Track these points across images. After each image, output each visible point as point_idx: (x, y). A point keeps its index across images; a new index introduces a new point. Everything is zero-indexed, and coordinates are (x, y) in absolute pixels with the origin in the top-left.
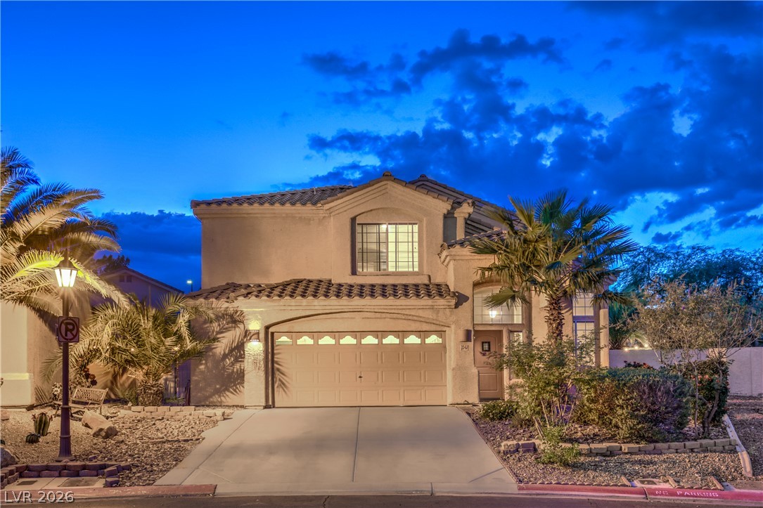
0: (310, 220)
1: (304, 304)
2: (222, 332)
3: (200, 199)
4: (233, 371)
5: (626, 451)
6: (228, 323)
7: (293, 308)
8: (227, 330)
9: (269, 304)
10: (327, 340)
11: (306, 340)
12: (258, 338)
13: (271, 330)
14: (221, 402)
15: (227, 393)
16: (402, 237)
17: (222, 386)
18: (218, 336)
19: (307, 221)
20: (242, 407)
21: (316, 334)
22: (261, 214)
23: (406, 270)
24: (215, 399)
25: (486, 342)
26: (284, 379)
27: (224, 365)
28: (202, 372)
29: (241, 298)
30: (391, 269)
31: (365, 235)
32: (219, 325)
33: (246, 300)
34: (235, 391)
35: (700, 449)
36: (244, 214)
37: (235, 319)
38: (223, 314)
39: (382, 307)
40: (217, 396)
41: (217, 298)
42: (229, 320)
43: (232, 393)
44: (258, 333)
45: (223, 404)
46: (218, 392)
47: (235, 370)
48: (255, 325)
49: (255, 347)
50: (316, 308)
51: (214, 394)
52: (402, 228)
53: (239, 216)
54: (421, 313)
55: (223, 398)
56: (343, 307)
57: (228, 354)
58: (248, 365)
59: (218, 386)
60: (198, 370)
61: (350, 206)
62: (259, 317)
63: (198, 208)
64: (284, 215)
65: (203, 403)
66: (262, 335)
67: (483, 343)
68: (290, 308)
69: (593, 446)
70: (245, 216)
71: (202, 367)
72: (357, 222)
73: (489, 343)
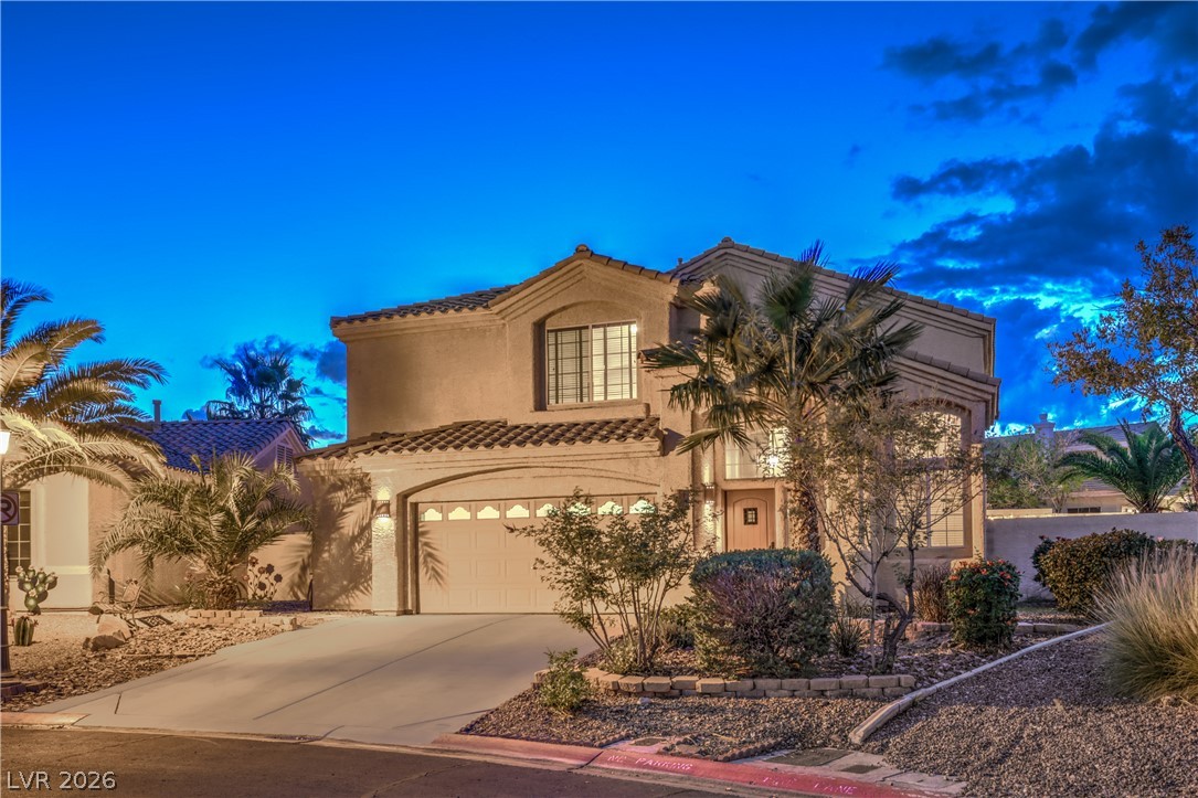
0: (485, 331)
1: (444, 459)
2: (349, 505)
3: (345, 314)
4: (364, 561)
5: (700, 690)
6: (357, 492)
7: (431, 466)
8: (356, 501)
9: (398, 461)
10: (489, 513)
11: (460, 514)
12: (388, 512)
13: (411, 499)
14: (349, 605)
15: (358, 593)
16: (613, 345)
17: (350, 582)
18: (345, 511)
19: (481, 333)
20: (369, 612)
21: (473, 504)
22: (418, 328)
23: (619, 397)
24: (342, 600)
25: (750, 510)
26: (438, 567)
27: (353, 553)
28: (326, 562)
29: (361, 455)
30: (598, 398)
31: (559, 346)
32: (346, 495)
33: (368, 457)
34: (366, 589)
35: (836, 692)
36: (396, 330)
37: (364, 486)
38: (351, 479)
39: (553, 459)
40: (344, 597)
41: (338, 457)
42: (358, 486)
43: (362, 591)
44: (387, 505)
45: (352, 608)
46: (345, 591)
47: (366, 559)
48: (383, 494)
49: (385, 525)
50: (463, 464)
51: (340, 595)
52: (614, 332)
53: (391, 334)
54: (612, 465)
55: (351, 599)
56: (497, 462)
57: (358, 535)
58: (376, 552)
59: (345, 583)
60: (321, 560)
61: (530, 305)
62: (390, 481)
63: (338, 327)
64: (449, 328)
65: (327, 607)
66: (393, 508)
67: (746, 511)
68: (427, 466)
69: (651, 680)
70: (399, 333)
71: (326, 555)
72: (547, 328)
73: (755, 510)
